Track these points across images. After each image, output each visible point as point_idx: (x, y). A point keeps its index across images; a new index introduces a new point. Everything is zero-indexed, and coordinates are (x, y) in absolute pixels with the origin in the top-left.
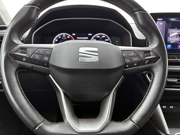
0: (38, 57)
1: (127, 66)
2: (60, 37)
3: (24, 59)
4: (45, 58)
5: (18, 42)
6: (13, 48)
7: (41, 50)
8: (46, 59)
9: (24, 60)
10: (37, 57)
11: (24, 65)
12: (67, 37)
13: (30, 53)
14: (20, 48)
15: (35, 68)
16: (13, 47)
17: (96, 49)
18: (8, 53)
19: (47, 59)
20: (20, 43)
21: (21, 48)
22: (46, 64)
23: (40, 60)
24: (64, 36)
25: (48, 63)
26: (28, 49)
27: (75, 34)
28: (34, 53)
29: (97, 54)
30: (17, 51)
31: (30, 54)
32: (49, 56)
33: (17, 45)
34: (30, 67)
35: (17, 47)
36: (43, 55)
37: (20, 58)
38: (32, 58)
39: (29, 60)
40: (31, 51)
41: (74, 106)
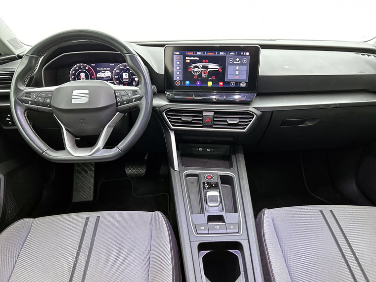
1: (119, 104)
2: (77, 68)
3: (30, 102)
7: (43, 94)
8: (48, 100)
10: (40, 99)
11: (30, 107)
12: (85, 68)
16: (19, 93)
17: (87, 91)
18: (16, 98)
21: (27, 93)
22: (48, 105)
23: (43, 102)
24: (82, 67)
25: (50, 104)
26: (32, 94)
27: (94, 65)
28: (37, 96)
29: (88, 96)
30: (22, 96)
32: (51, 98)
33: (23, 90)
35: (22, 93)
36: (45, 98)
37: (26, 102)
38: (36, 101)
39: (34, 103)
40: (34, 95)
41: (76, 140)
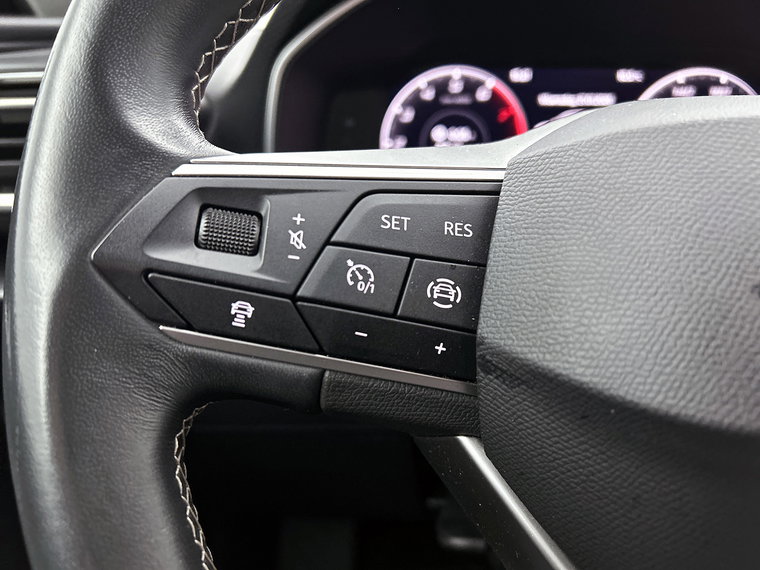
0: (366, 278)
2: (431, 92)
3: (242, 312)
4: (434, 290)
5: (177, 136)
6: (125, 203)
7: (391, 210)
9: (239, 322)
10: (362, 279)
11: (238, 370)
13: (297, 240)
14: (200, 192)
15: (338, 387)
16: (129, 190)
18: (87, 251)
19: (455, 294)
20: (187, 145)
21: (211, 197)
22: (440, 348)
23: (390, 308)
24: (456, 87)
25: (461, 333)
26: (267, 206)
28: (328, 242)
30: (164, 231)
31: (293, 250)
32: (473, 266)
33: (169, 162)
34: (297, 380)
35: (165, 192)
36: (413, 256)
37: (200, 302)
38: (320, 296)
39: (285, 315)
40: (299, 219)
